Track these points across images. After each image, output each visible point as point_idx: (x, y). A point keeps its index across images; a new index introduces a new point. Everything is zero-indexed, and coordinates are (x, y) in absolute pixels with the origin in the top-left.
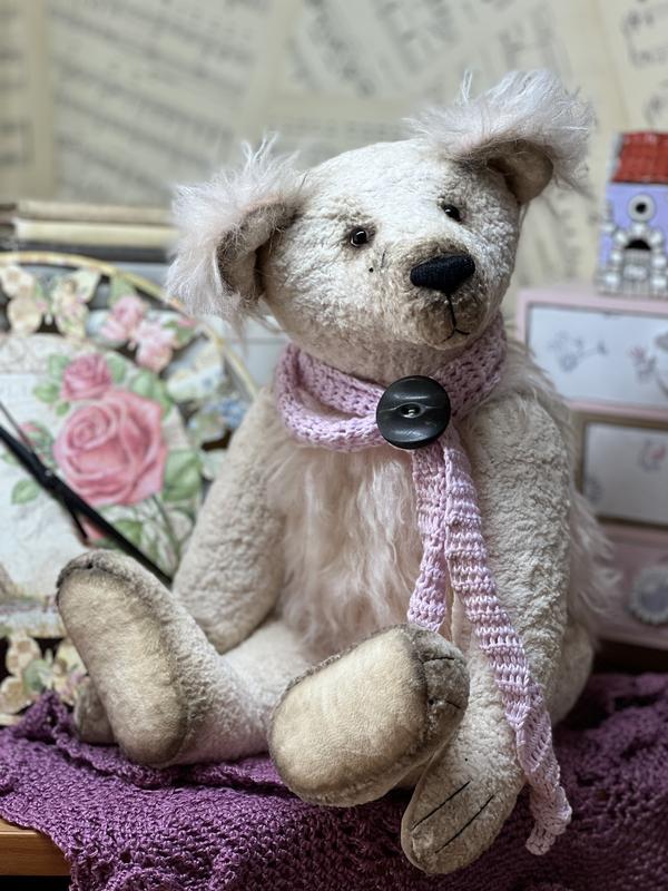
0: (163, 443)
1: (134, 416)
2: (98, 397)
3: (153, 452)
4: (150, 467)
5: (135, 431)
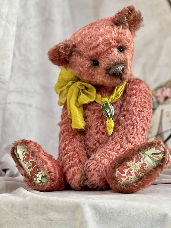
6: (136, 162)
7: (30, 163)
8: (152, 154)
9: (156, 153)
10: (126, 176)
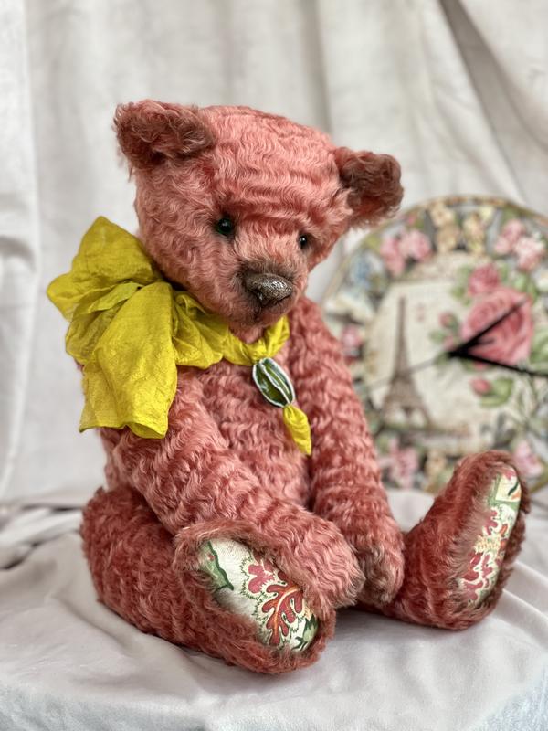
0: (532, 323)
2: (490, 293)
3: (525, 330)
4: (522, 341)
6: (490, 534)
7: (266, 593)
8: (509, 493)
10: (484, 581)
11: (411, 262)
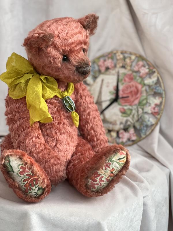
0: (141, 93)
1: (136, 87)
2: (130, 82)
3: (138, 95)
4: (137, 98)
5: (136, 90)
8: (119, 159)
9: (121, 158)
10: (99, 183)
11: (107, 69)
